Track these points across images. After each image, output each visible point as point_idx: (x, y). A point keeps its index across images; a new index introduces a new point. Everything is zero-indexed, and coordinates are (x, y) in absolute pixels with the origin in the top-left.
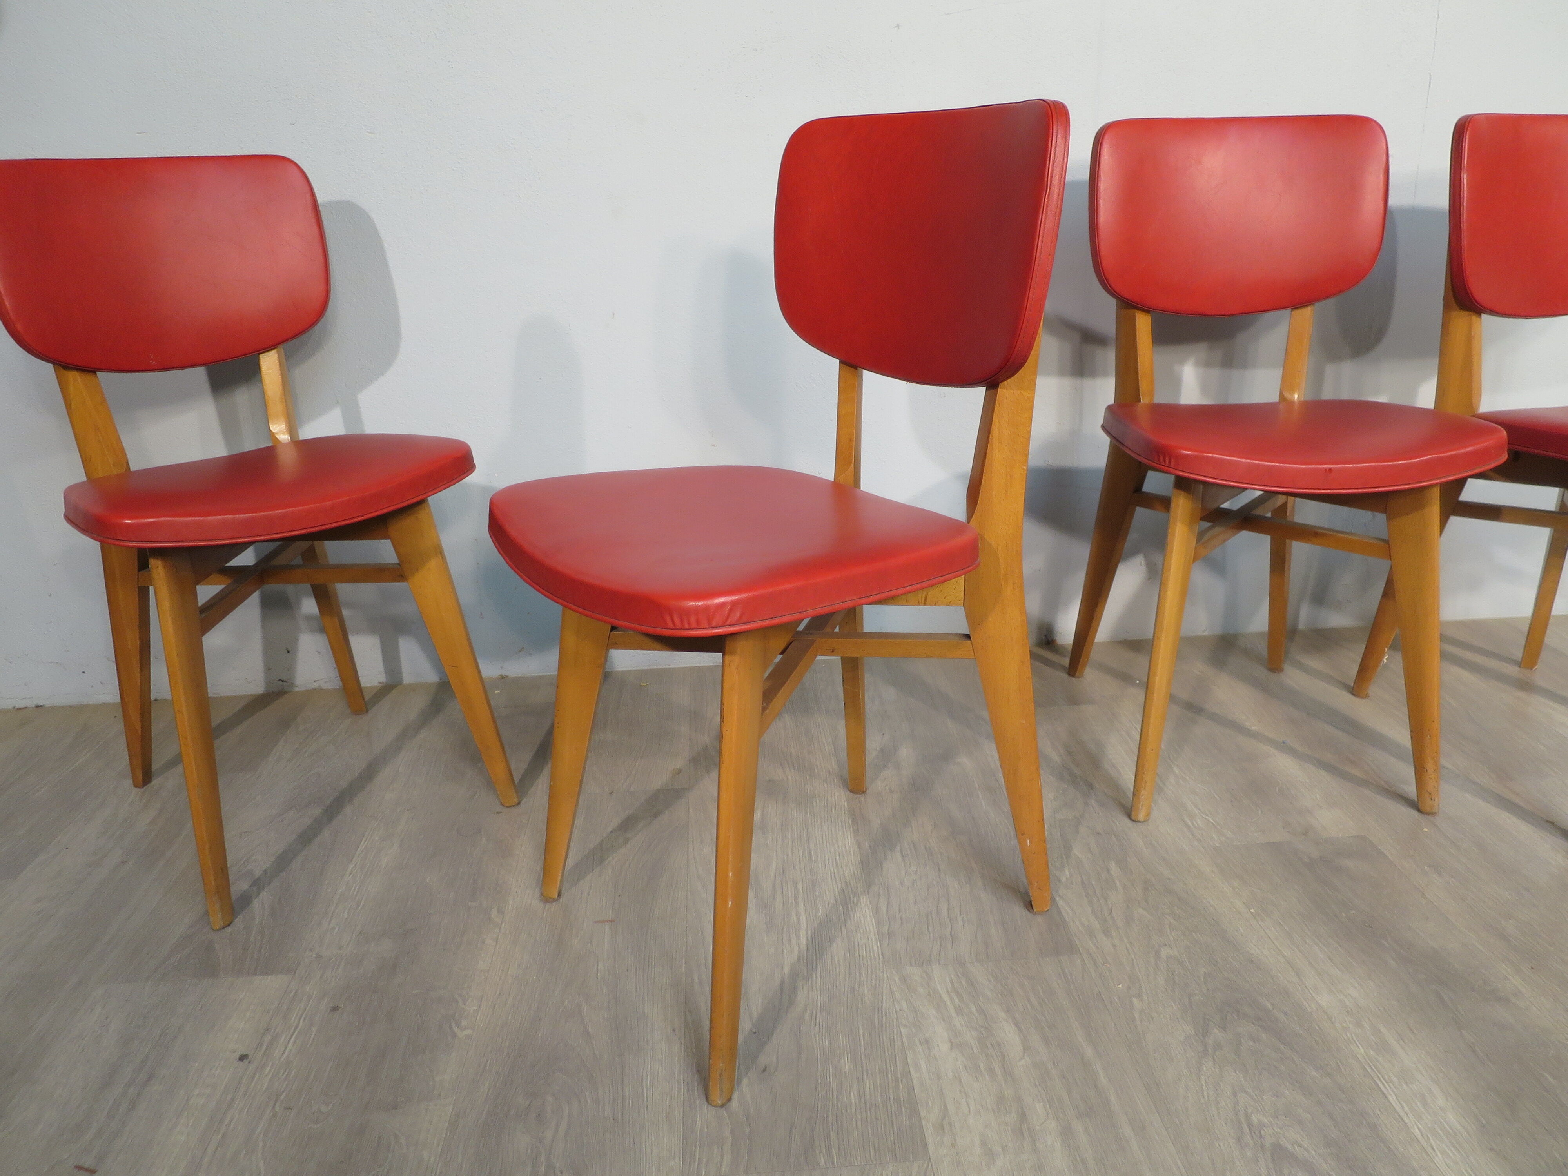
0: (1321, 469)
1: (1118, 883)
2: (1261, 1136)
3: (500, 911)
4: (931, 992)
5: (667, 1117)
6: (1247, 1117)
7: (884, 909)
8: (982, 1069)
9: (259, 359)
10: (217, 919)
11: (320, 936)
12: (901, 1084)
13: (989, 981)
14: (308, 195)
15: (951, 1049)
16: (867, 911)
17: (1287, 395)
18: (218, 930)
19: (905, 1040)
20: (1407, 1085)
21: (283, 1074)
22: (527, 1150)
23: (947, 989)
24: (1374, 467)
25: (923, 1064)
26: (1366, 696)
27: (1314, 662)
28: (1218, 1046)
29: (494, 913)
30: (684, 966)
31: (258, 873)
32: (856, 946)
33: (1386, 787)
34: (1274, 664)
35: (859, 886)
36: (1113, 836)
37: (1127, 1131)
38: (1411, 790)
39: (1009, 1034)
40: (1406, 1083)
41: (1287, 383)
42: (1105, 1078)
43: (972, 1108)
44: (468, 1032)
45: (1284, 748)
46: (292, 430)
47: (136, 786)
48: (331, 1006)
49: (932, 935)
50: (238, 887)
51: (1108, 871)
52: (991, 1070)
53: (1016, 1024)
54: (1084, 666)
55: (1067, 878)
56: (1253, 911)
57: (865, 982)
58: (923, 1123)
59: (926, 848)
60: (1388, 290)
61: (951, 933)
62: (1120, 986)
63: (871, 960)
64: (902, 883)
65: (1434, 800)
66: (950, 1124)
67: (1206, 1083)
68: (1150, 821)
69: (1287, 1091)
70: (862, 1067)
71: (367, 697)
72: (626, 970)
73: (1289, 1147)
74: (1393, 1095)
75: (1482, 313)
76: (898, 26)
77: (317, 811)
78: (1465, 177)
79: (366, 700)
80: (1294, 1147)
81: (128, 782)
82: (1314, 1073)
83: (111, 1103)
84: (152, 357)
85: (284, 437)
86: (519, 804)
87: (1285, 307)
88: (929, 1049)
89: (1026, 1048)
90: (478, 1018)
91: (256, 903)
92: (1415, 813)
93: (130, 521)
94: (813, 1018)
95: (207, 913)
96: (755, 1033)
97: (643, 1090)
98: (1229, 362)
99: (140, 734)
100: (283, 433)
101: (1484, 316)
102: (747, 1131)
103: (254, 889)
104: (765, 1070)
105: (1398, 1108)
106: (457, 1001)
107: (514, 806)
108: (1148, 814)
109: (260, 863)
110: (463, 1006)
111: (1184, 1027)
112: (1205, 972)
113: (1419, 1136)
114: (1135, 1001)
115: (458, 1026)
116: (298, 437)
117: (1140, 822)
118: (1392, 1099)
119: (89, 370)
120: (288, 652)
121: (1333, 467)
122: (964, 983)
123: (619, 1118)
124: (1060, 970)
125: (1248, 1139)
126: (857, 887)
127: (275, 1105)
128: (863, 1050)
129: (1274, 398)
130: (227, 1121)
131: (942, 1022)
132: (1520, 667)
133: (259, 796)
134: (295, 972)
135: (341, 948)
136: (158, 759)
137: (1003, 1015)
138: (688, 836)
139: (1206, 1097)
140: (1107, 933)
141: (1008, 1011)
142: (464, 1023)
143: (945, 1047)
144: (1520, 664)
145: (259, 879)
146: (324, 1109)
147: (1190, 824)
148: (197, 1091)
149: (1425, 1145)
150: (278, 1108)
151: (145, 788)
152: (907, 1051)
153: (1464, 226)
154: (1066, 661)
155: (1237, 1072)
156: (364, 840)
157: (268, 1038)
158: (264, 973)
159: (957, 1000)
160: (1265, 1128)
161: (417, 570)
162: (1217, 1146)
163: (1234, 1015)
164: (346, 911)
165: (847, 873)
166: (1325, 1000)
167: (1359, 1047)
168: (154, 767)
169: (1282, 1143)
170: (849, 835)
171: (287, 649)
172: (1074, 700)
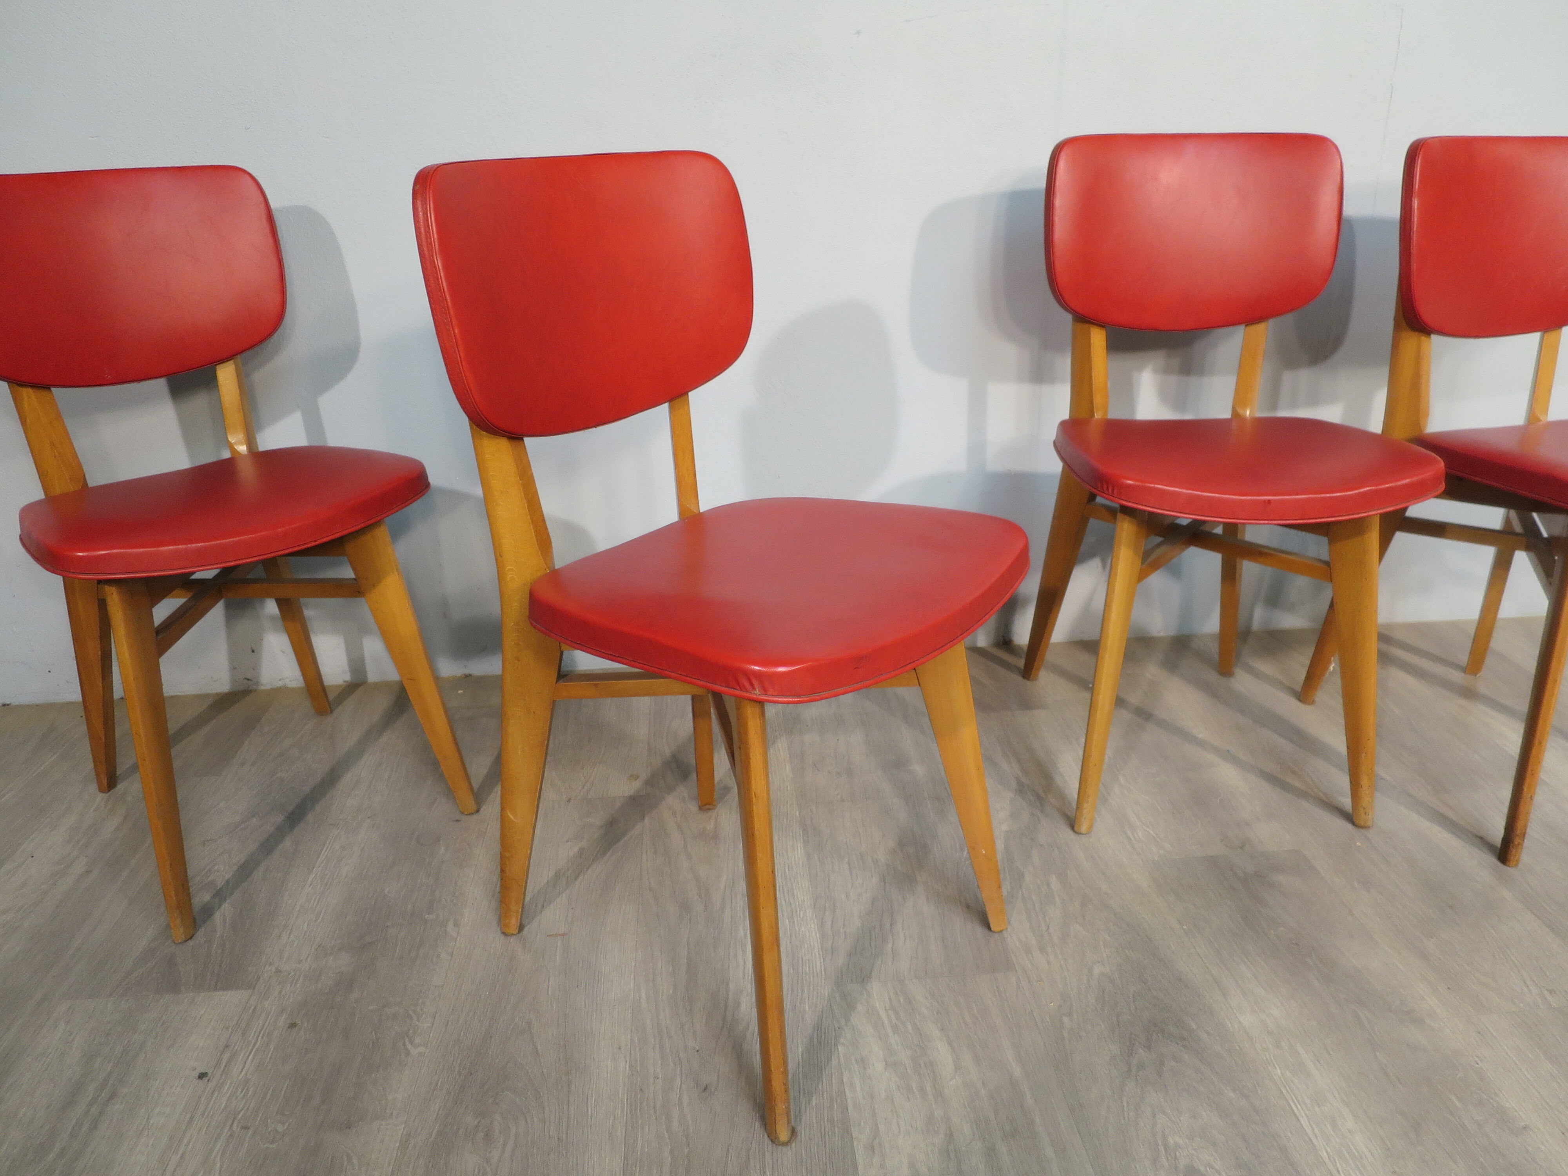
0: (1261, 500)
1: (1057, 898)
2: (1176, 1158)
3: (456, 924)
4: (870, 1009)
5: (609, 1136)
6: (1164, 1138)
7: (829, 923)
8: (914, 1088)
9: (215, 371)
10: (179, 933)
11: (280, 950)
12: (835, 1103)
13: (927, 998)
14: (263, 206)
15: (886, 1069)
16: (813, 925)
17: (1240, 411)
18: (180, 943)
19: (842, 1059)
20: (1319, 1107)
21: (242, 1092)
22: (474, 1170)
23: (885, 1007)
24: (1313, 499)
25: (858, 1085)
26: (1313, 703)
27: (1264, 666)
28: (1141, 1066)
29: (450, 927)
30: (632, 982)
31: (220, 883)
32: (800, 962)
33: (1325, 799)
34: (1225, 668)
35: (806, 899)
36: (1056, 850)
37: (1049, 1152)
38: (1346, 802)
39: (941, 1052)
40: (1318, 1104)
41: (1241, 396)
42: (1031, 1099)
43: (902, 1129)
44: (421, 1049)
45: (1229, 757)
46: (251, 442)
47: (101, 790)
48: (289, 1022)
49: (873, 952)
50: (201, 898)
51: (1048, 885)
52: (922, 1090)
53: (950, 1043)
54: (1038, 669)
55: (1007, 892)
56: (1185, 927)
57: (807, 1000)
58: (855, 1143)
59: (873, 861)
60: (1346, 300)
61: (892, 948)
62: (1052, 1004)
63: (813, 976)
64: (848, 897)
65: (1368, 815)
66: (880, 1145)
67: (1127, 1103)
68: (1092, 833)
69: (1204, 1113)
70: (799, 1087)
71: (331, 696)
72: (576, 986)
73: (1202, 1169)
74: (1305, 1118)
75: (1432, 333)
76: (858, 33)
77: (279, 819)
78: (1416, 201)
79: (330, 700)
80: (1207, 1169)
81: (93, 787)
82: (1232, 1094)
83: (74, 1122)
84: (107, 372)
85: (242, 449)
86: (478, 811)
87: (1240, 323)
88: (865, 1068)
89: (958, 1067)
90: (431, 1035)
91: (218, 916)
92: (1349, 827)
93: (82, 554)
94: (754, 1036)
95: (168, 926)
96: (698, 1051)
97: (588, 1108)
98: (1188, 369)
99: (104, 741)
100: (242, 444)
101: (1433, 337)
102: (686, 1151)
103: (217, 900)
104: (705, 1089)
105: (1309, 1130)
106: (411, 1018)
107: (472, 814)
108: (1091, 827)
109: (223, 873)
110: (417, 1023)
111: (1110, 1047)
112: (1134, 991)
113: (1327, 1160)
114: (1066, 1020)
115: (411, 1043)
116: (257, 448)
117: (1083, 834)
118: (1304, 1121)
119: (43, 386)
120: (253, 651)
121: (1272, 499)
122: (902, 1000)
123: (564, 1136)
124: (995, 988)
125: (1164, 1161)
126: (804, 901)
127: (232, 1123)
128: (801, 1069)
129: (1226, 415)
130: (185, 1141)
131: (879, 1041)
132: (1465, 672)
133: (223, 803)
134: (254, 989)
135: (300, 962)
136: (123, 764)
137: (937, 1033)
138: (642, 846)
139: (1126, 1118)
140: (1042, 950)
141: (942, 1029)
142: (417, 1040)
143: (880, 1066)
144: (1464, 670)
145: (221, 889)
146: (280, 1128)
147: (1131, 836)
148: (157, 1110)
149: (1331, 1167)
150: (235, 1128)
151: (110, 792)
152: (843, 1070)
153: (1414, 250)
154: (1021, 663)
155: (1158, 1093)
156: (325, 849)
157: (227, 1055)
158: (223, 989)
159: (894, 1018)
160: (1180, 1150)
161: (374, 586)
162: (1134, 1168)
163: (1159, 1035)
164: (306, 924)
165: (795, 886)
166: (1247, 1020)
167: (1275, 1068)
168: (119, 772)
169: (1195, 1165)
170: (799, 845)
171: (251, 648)
172: (1027, 704)
